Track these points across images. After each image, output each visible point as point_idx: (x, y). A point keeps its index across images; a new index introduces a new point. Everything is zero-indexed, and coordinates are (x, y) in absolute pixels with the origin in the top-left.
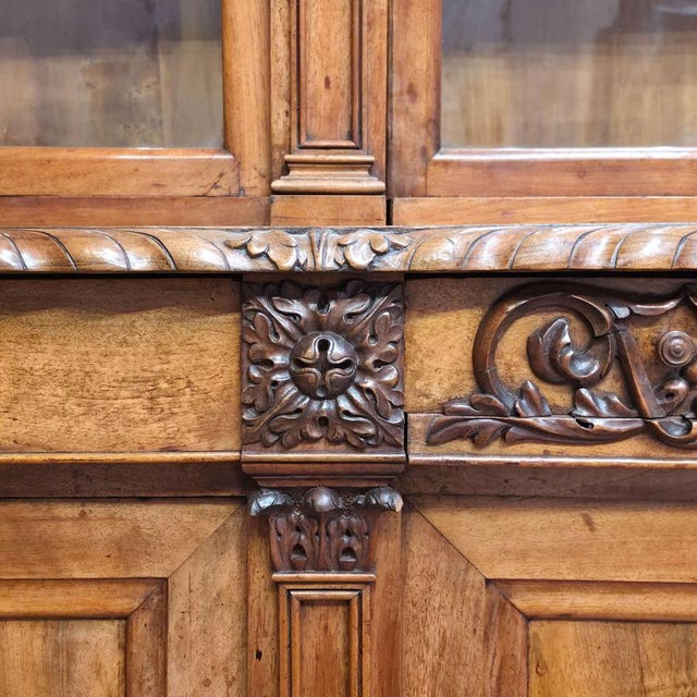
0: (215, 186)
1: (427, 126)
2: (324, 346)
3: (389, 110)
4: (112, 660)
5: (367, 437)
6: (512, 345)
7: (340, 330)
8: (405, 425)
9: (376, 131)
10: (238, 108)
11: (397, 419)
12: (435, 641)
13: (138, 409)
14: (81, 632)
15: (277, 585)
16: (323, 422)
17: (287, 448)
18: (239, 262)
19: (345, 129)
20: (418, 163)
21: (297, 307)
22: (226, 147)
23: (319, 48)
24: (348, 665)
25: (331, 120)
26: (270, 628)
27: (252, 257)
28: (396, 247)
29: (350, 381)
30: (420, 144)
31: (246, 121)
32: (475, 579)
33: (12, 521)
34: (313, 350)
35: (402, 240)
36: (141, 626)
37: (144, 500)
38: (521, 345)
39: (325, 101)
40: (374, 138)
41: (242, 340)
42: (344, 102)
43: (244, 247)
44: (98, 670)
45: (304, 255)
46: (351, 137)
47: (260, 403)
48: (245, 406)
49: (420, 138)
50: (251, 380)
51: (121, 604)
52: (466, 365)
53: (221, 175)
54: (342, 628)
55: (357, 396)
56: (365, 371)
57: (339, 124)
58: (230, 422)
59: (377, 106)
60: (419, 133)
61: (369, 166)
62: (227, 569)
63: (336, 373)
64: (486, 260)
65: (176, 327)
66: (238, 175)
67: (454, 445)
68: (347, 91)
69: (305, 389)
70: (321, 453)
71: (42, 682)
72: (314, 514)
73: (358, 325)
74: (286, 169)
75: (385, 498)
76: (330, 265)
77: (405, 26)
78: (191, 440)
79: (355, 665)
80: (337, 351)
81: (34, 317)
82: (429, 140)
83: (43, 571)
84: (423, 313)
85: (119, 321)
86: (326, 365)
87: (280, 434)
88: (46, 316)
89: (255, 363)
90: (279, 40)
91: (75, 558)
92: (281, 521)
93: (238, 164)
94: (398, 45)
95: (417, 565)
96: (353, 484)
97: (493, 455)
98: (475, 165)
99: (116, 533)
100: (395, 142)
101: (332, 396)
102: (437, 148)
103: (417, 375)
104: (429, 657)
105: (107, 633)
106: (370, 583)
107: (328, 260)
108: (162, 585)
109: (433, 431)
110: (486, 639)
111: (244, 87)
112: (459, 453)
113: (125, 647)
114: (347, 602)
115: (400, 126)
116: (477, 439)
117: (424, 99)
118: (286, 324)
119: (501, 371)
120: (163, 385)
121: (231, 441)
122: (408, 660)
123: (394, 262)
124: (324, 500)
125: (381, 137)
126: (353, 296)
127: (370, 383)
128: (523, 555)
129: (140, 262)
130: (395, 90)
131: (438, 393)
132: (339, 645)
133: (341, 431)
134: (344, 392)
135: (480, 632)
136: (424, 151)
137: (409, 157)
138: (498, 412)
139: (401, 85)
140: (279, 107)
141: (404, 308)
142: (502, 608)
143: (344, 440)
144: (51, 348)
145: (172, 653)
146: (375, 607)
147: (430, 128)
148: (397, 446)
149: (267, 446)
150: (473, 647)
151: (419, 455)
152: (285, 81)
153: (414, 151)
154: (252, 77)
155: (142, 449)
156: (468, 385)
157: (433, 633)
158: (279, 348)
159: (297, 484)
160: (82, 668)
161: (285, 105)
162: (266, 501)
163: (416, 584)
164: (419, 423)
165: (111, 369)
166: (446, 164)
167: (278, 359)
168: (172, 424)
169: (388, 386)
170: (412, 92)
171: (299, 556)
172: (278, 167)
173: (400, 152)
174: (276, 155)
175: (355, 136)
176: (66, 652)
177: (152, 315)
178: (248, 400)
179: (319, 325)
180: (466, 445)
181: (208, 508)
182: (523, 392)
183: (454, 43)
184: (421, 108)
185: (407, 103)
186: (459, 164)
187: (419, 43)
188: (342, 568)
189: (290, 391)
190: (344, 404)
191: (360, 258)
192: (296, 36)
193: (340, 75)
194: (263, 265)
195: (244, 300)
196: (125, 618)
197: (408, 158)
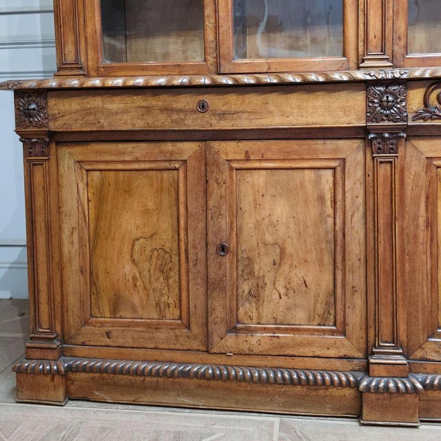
0: (342, 67)
1: (404, 48)
2: (387, 97)
3: (393, 43)
4: (331, 179)
5: (398, 119)
6: (433, 96)
7: (391, 94)
8: (407, 116)
9: (389, 49)
11: (405, 115)
12: (413, 173)
13: (341, 114)
14: (323, 172)
15: (374, 157)
16: (387, 116)
17: (378, 122)
18: (368, 78)
19: (380, 49)
20: (401, 58)
21: (381, 88)
22: (344, 55)
23: (373, 27)
24: (392, 178)
25: (376, 47)
26: (372, 169)
27: (371, 76)
28: (405, 73)
29: (394, 106)
30: (402, 53)
32: (423, 157)
33: (307, 145)
34: (385, 98)
35: (407, 71)
36: (339, 171)
37: (339, 139)
38: (435, 96)
39: (374, 41)
40: (388, 51)
41: (367, 97)
42: (380, 42)
43: (369, 74)
44: (327, 181)
45: (384, 75)
46: (382, 52)
47: (372, 112)
48: (367, 112)
49: (402, 51)
50: (369, 106)
51: (333, 164)
52: (422, 102)
53: (343, 64)
54: (390, 169)
55: (395, 109)
56: (397, 103)
57: (378, 48)
58: (364, 116)
59: (390, 42)
61: (387, 59)
62: (360, 156)
63: (390, 103)
64: (427, 75)
65: (351, 95)
66: (348, 64)
67: (419, 121)
68: (381, 40)
69: (383, 108)
70: (386, 123)
71: (313, 184)
72: (384, 139)
73: (396, 92)
74: (363, 61)
75: (402, 134)
76: (390, 77)
77: (397, 20)
78: (354, 121)
79: (393, 177)
80: (390, 98)
81: (317, 93)
82: (404, 52)
83: (315, 157)
84: (412, 89)
85: (337, 94)
86: (388, 102)
87: (376, 119)
88: (320, 93)
89: (371, 102)
90: (361, 26)
91: (322, 153)
92: (375, 142)
93: (348, 61)
94: (396, 26)
95: (408, 154)
96: (394, 132)
97: (429, 123)
98: (418, 58)
99: (333, 147)
100: (395, 52)
101: (389, 109)
102: (407, 54)
103: (410, 105)
104: (412, 177)
105: (330, 172)
106: (397, 157)
107: (390, 76)
108: (344, 160)
109: (414, 117)
110: (426, 172)
112: (421, 123)
113: (334, 176)
114: (391, 162)
115: (396, 48)
116: (424, 119)
117: (403, 40)
118: (378, 92)
119: (431, 103)
120: (347, 109)
121: (364, 121)
122: (406, 178)
123: (405, 76)
124: (387, 135)
125: (391, 51)
126: (394, 85)
127: (398, 106)
128: (436, 151)
129: (345, 78)
130: (394, 38)
131: (415, 109)
132: (389, 173)
133: (391, 118)
134: (392, 108)
135: (425, 170)
136: (403, 55)
137: (399, 56)
138: (430, 112)
139: (396, 36)
140: (361, 44)
141: (407, 88)
142: (430, 165)
143: (392, 120)
144: (321, 100)
145: (346, 176)
146: (398, 163)
148: (405, 121)
149: (373, 122)
150: (423, 174)
151: (410, 123)
152: (363, 37)
155: (342, 124)
156: (423, 106)
157: (413, 171)
158: (376, 98)
159: (379, 132)
160: (323, 181)
161: (363, 43)
162: (372, 136)
163: (408, 159)
164: (410, 116)
165: (335, 105)
166: (410, 58)
167: (376, 101)
168: (349, 118)
169: (403, 107)
170: (399, 38)
171: (379, 150)
172: (360, 61)
173: (396, 55)
174: (360, 58)
175: (383, 51)
176: (319, 177)
177: (345, 92)
178: (368, 111)
179: (386, 93)
180: (422, 121)
181: (355, 141)
182: (436, 108)
183: (411, 23)
184: (402, 43)
185: (398, 41)
186: (414, 58)
187: (401, 24)
188: (390, 153)
189: (379, 108)
190: (392, 111)
191: (397, 75)
192: (366, 24)
193: (379, 34)
194: (374, 78)
195: (367, 87)
196: (334, 169)
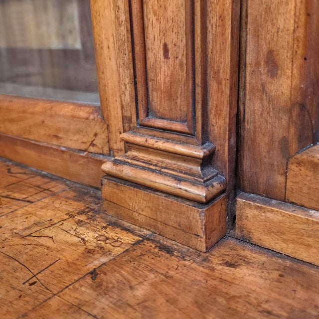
0: (92, 144)
1: (290, 111)
9: (218, 114)
10: (103, 73)
20: (277, 158)
23: (156, 8)
25: (171, 96)
30: (279, 134)
31: (110, 86)
49: (281, 126)
53: (96, 135)
57: (179, 101)
59: (219, 83)
60: (280, 119)
66: (108, 137)
82: (292, 130)
111: (105, 50)
117: (289, 72)
136: (284, 144)
137: (264, 147)
139: (258, 53)
147: (294, 114)
153: (272, 141)
154: (111, 40)
170: (272, 64)
173: (253, 140)
184: (284, 86)
185: (264, 77)
197: (263, 149)
